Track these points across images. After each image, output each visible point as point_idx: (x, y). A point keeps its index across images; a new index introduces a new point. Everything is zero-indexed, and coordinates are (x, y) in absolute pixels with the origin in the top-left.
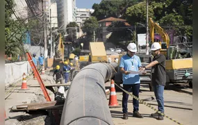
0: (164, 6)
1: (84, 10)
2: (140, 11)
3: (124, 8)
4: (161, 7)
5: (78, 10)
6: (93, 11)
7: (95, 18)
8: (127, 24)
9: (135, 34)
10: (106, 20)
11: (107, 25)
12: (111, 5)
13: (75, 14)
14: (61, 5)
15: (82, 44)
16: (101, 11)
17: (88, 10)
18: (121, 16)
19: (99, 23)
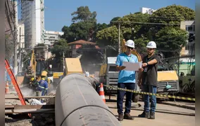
0: (133, 31)
1: (53, 32)
2: (110, 35)
3: (93, 32)
4: (130, 32)
5: (47, 32)
6: (62, 33)
7: (64, 40)
8: (97, 47)
9: (105, 57)
10: (77, 42)
11: (77, 47)
12: (81, 28)
13: (43, 35)
14: (29, 26)
15: (51, 66)
16: (71, 33)
17: (57, 33)
18: (90, 39)
19: (69, 45)
